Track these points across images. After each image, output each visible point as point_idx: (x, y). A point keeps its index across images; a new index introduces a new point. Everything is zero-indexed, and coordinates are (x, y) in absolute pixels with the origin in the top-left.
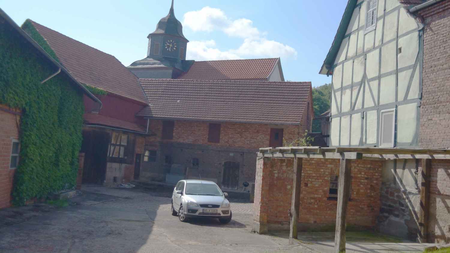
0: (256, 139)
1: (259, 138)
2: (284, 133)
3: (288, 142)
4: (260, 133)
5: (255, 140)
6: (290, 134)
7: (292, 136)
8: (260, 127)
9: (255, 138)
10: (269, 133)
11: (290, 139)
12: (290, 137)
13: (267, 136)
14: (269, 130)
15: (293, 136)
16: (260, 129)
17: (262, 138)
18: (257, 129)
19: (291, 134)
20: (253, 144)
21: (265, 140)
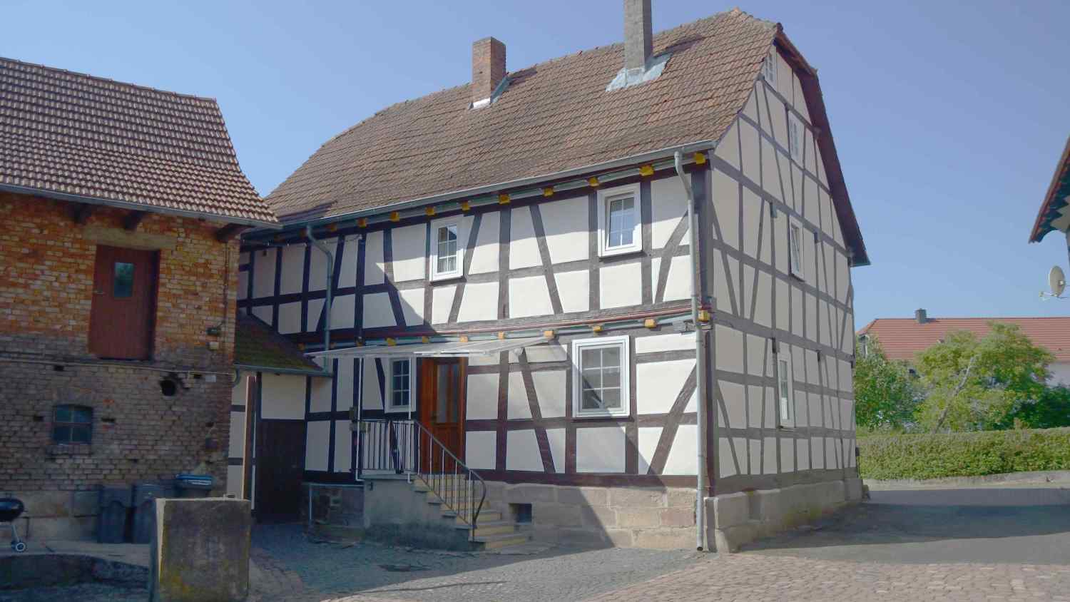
0: (26, 286)
1: (39, 282)
2: (162, 265)
3: (183, 306)
4: (48, 263)
5: (20, 291)
6: (190, 273)
7: (198, 283)
8: (46, 232)
9: (21, 281)
10: (91, 262)
11: (190, 297)
12: (192, 288)
13: (82, 276)
14: (93, 249)
15: (204, 286)
16: (50, 243)
17: (56, 284)
18: (33, 241)
19: (196, 275)
20: (8, 311)
21: (72, 296)
